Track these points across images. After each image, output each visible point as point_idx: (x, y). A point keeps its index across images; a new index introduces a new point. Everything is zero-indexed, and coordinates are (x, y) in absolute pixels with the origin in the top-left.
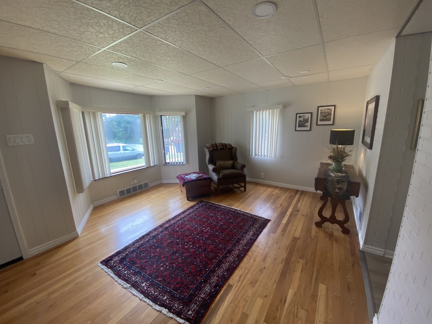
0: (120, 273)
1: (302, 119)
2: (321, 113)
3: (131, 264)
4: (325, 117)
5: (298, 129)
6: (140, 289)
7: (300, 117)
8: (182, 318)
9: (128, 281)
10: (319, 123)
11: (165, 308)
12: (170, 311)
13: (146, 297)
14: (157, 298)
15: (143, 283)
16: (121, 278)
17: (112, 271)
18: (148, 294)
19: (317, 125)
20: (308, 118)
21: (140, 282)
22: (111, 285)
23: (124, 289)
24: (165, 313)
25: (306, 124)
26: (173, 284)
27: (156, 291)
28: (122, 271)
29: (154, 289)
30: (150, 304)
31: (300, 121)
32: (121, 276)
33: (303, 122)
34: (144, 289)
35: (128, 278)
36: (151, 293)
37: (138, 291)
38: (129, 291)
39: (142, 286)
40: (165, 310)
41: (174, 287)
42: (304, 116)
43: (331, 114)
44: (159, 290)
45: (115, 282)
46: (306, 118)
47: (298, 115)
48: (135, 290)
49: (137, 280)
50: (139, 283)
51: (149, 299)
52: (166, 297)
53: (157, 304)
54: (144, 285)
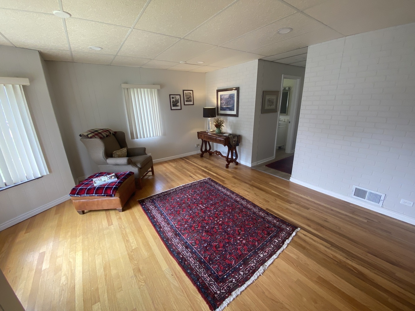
0: (241, 279)
1: (174, 99)
2: (186, 95)
3: (229, 269)
4: (188, 98)
5: (173, 108)
6: (267, 258)
7: (173, 98)
8: (292, 233)
9: (255, 269)
10: (186, 103)
11: (286, 241)
12: (288, 238)
13: (275, 253)
14: (277, 245)
15: (260, 256)
16: (249, 277)
17: (236, 289)
18: (273, 252)
19: (184, 105)
20: (178, 99)
21: (258, 259)
22: (257, 287)
23: (264, 272)
24: (289, 241)
25: (178, 104)
26: (264, 235)
27: (270, 246)
28: (239, 278)
29: (267, 248)
30: (282, 250)
31: (173, 102)
32: (247, 277)
33: (175, 102)
34: (267, 255)
35: (252, 270)
36: (272, 250)
37: (268, 259)
38: (268, 267)
39: (263, 257)
40: (286, 242)
41: (267, 235)
42: (175, 97)
43: (191, 97)
44: (269, 244)
45: (254, 284)
46: (177, 99)
47: (171, 96)
48: (267, 262)
49: (255, 261)
50: (260, 259)
51: (277, 251)
52: (276, 240)
53: (282, 246)
54: (262, 255)
